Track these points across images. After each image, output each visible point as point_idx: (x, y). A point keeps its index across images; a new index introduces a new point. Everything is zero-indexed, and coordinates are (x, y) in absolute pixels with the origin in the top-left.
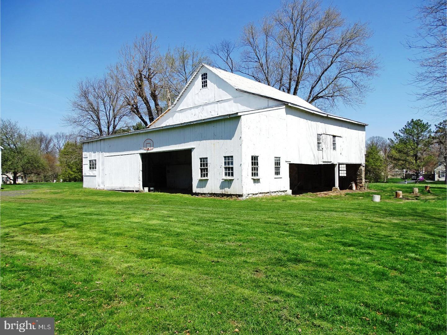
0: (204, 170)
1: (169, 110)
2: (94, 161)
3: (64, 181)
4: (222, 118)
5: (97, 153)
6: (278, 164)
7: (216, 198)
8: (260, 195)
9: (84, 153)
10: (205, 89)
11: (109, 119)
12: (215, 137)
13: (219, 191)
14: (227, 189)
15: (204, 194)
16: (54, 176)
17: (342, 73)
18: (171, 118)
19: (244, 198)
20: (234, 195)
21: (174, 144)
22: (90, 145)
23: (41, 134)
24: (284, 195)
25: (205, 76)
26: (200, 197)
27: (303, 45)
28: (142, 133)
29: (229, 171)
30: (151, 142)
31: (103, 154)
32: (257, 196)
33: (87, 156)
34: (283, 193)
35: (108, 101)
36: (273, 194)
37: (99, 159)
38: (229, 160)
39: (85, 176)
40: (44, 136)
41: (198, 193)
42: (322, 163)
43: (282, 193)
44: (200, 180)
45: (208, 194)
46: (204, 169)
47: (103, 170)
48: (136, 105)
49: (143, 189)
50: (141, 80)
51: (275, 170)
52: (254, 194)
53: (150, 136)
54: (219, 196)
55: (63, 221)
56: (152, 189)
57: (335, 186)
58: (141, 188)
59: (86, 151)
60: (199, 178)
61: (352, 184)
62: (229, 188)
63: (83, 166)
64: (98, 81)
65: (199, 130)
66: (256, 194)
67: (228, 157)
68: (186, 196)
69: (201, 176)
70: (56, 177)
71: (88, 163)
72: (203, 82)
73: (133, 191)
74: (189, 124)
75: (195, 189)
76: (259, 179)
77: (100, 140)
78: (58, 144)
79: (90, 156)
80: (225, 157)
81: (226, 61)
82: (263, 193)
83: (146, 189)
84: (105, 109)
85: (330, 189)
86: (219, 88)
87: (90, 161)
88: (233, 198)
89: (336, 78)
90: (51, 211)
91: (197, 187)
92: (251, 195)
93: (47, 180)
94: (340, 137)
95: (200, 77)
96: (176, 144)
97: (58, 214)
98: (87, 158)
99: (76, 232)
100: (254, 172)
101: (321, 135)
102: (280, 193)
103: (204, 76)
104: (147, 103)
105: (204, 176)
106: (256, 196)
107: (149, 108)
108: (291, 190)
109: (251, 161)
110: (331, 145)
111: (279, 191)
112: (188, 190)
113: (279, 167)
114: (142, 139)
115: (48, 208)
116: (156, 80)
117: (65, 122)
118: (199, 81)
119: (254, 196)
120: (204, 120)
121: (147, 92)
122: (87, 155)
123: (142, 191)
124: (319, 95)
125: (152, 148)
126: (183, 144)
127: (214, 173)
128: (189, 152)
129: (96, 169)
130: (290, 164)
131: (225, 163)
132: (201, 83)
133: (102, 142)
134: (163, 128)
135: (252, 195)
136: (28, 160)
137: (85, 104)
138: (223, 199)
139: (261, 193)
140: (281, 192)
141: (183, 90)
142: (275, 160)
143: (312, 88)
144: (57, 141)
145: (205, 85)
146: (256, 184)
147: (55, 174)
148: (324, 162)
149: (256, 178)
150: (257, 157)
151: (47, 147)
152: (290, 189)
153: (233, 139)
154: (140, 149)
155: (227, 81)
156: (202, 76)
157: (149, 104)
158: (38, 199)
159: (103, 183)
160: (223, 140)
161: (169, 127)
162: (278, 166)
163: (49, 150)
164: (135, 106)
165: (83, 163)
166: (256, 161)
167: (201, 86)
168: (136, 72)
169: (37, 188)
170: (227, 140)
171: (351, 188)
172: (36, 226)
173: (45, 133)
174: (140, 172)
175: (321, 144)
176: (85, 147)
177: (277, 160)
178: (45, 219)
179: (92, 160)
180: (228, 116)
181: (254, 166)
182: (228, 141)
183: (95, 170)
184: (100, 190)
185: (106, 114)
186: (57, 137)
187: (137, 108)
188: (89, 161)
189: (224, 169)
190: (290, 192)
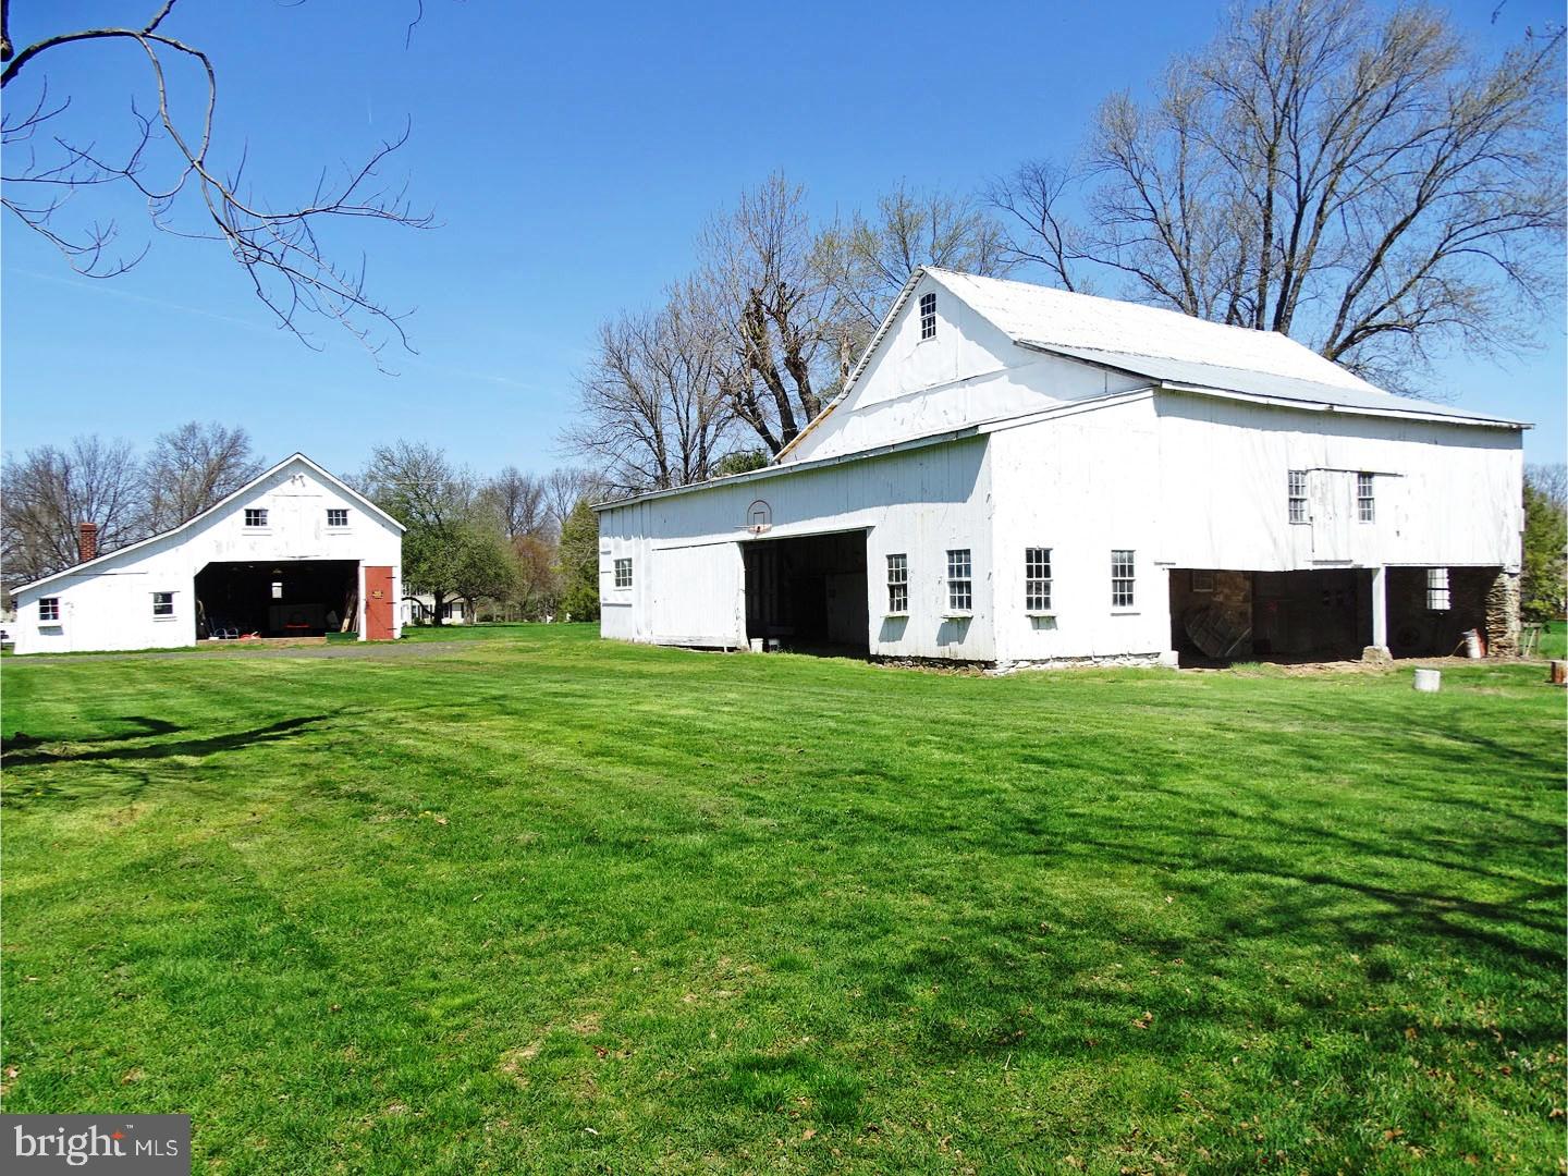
0: (898, 591)
1: (833, 408)
2: (626, 563)
3: (575, 618)
4: (940, 440)
5: (633, 539)
6: (1123, 572)
7: (926, 671)
8: (1059, 665)
9: (603, 541)
10: (929, 344)
11: (687, 434)
12: (926, 495)
13: (934, 651)
14: (954, 645)
15: (899, 659)
16: (552, 601)
17: (1461, 236)
18: (838, 433)
19: (1000, 671)
20: (972, 662)
21: (821, 516)
22: (617, 516)
23: (514, 473)
24: (1149, 666)
25: (929, 304)
26: (887, 667)
27: (1303, 154)
28: (743, 483)
29: (961, 591)
30: (765, 509)
31: (647, 545)
32: (1047, 666)
33: (611, 548)
34: (1146, 661)
35: (684, 376)
36: (1107, 664)
37: (639, 558)
38: (960, 559)
39: (605, 605)
40: (520, 480)
41: (883, 656)
42: (1311, 567)
43: (1139, 660)
44: (889, 620)
45: (909, 658)
46: (899, 587)
47: (648, 587)
48: (749, 394)
49: (750, 643)
50: (761, 321)
51: (1115, 590)
52: (1034, 662)
53: (764, 493)
54: (935, 666)
55: (500, 705)
56: (773, 642)
57: (1372, 645)
58: (743, 641)
59: (606, 535)
60: (887, 612)
61: (1465, 637)
62: (961, 642)
63: (601, 575)
64: (655, 316)
65: (885, 474)
66: (1044, 662)
67: (959, 552)
68: (855, 664)
69: (892, 609)
70: (555, 607)
71: (613, 568)
72: (924, 322)
73: (722, 649)
74: (858, 458)
75: (876, 646)
76: (1053, 617)
77: (642, 503)
78: (560, 504)
79: (617, 547)
80: (951, 553)
81: (1038, 226)
82: (1067, 659)
83: (758, 643)
84: (676, 401)
85: (1354, 654)
86: (968, 337)
87: (617, 562)
88: (970, 672)
89: (1436, 256)
90: (489, 687)
91: (882, 639)
92: (1021, 664)
93: (529, 614)
94: (1395, 475)
95: (917, 307)
96: (827, 515)
97: (501, 693)
98: (609, 553)
99: (512, 722)
100: (1034, 596)
101: (1305, 473)
102: (1134, 661)
103: (929, 302)
104: (777, 387)
105: (899, 609)
106: (1043, 667)
107: (783, 404)
108: (1176, 653)
109: (1024, 564)
110: (1350, 504)
111: (1130, 655)
112: (859, 649)
113: (1132, 581)
114: (744, 500)
115: (485, 682)
116: (795, 319)
117: (564, 446)
118: (914, 318)
119: (1034, 667)
120: (893, 446)
121: (777, 356)
122: (608, 546)
123: (746, 649)
124: (1375, 322)
125: (767, 526)
126: (845, 515)
127: (923, 600)
128: (858, 537)
129: (630, 584)
130: (1172, 572)
131: (951, 569)
132: (921, 324)
133: (646, 507)
134: (794, 470)
135: (1028, 664)
136: (470, 556)
137: (620, 389)
138: (943, 673)
139: (1059, 659)
140: (1137, 656)
141: (870, 349)
142: (1115, 560)
143: (1350, 297)
144: (557, 494)
145: (929, 330)
146: (1043, 632)
147: (552, 595)
148: (1316, 562)
149: (1042, 612)
150: (1047, 552)
151: (529, 515)
152: (1173, 649)
153: (969, 500)
154: (738, 529)
155: (989, 319)
156: (923, 302)
157: (784, 391)
158: (478, 664)
159: (648, 625)
160: (946, 504)
161: (807, 467)
162: (1127, 578)
163: (535, 524)
164: (745, 396)
165: (601, 569)
166: (1043, 564)
167: (921, 334)
168: (746, 297)
169: (487, 637)
170: (955, 504)
171: (1464, 652)
172: (447, 711)
173: (523, 473)
174: (738, 595)
175: (1305, 503)
176: (605, 522)
177: (1123, 560)
178: (469, 700)
179: (623, 560)
180: (954, 435)
181: (1034, 579)
182: (956, 507)
183: (628, 587)
184: (640, 644)
185: (679, 418)
186: (556, 482)
187: (751, 402)
188: (614, 564)
189: (948, 588)
190: (1171, 657)
